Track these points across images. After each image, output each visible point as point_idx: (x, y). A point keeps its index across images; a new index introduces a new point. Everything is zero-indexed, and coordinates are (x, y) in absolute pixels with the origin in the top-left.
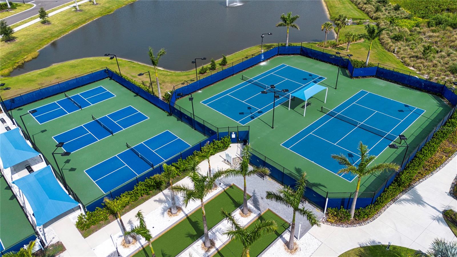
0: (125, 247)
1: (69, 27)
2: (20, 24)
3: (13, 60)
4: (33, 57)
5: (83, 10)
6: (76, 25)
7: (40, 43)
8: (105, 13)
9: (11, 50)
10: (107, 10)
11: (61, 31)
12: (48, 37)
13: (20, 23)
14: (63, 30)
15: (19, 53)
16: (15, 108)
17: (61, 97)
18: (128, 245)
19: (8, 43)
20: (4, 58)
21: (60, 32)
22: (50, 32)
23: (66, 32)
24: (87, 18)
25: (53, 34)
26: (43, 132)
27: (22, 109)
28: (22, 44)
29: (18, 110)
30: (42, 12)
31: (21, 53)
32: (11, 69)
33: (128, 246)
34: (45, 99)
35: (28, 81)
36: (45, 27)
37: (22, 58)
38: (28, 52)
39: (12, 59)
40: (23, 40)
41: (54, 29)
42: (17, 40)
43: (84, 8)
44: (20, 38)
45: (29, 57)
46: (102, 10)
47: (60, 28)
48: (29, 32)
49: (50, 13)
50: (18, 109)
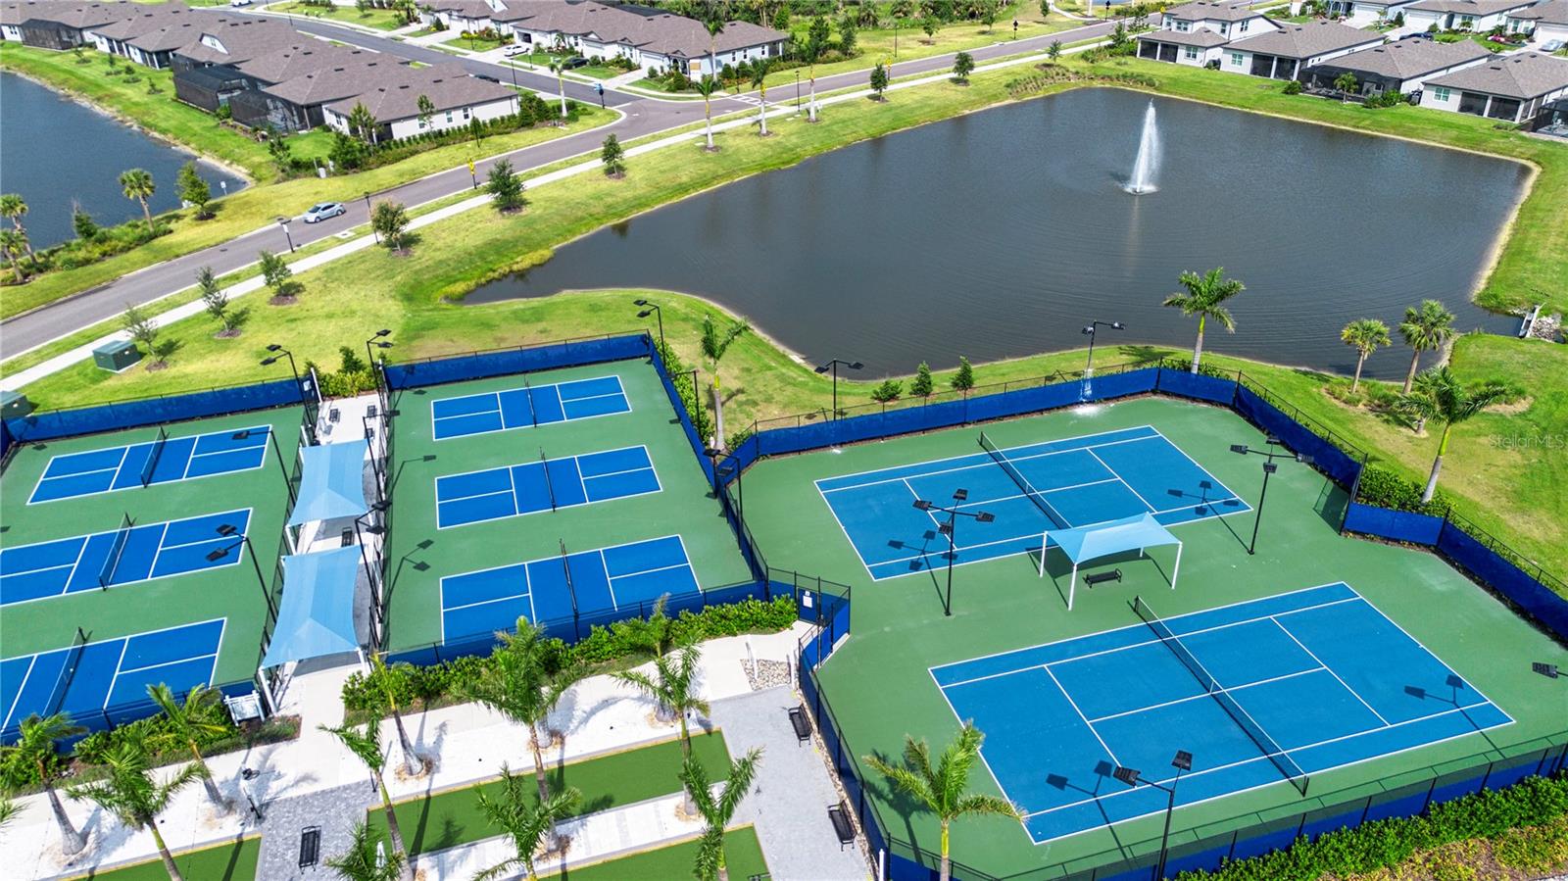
0: (399, 778)
1: (660, 194)
2: (559, 167)
3: (491, 262)
4: (536, 262)
5: (721, 148)
6: (683, 188)
7: (570, 227)
8: (774, 165)
9: (498, 236)
10: (784, 155)
11: (637, 202)
12: (598, 213)
13: (562, 163)
14: (643, 200)
15: (511, 245)
16: (412, 387)
17: (515, 384)
18: (407, 776)
19: (504, 215)
20: (474, 252)
21: (633, 204)
22: (610, 200)
23: (647, 205)
24: (720, 174)
25: (615, 208)
26: (427, 458)
27: (423, 393)
28: (530, 222)
29: (416, 393)
30: (610, 144)
31: (515, 246)
32: (472, 284)
33: (405, 779)
34: (483, 381)
35: (482, 324)
36: (609, 184)
37: (512, 259)
38: (532, 247)
39: (488, 260)
40: (538, 212)
41: (620, 194)
42: (526, 211)
43: (730, 142)
44: (534, 207)
45: (524, 261)
46: (770, 153)
47: (640, 192)
48: (563, 191)
49: (627, 148)
50: (417, 390)
